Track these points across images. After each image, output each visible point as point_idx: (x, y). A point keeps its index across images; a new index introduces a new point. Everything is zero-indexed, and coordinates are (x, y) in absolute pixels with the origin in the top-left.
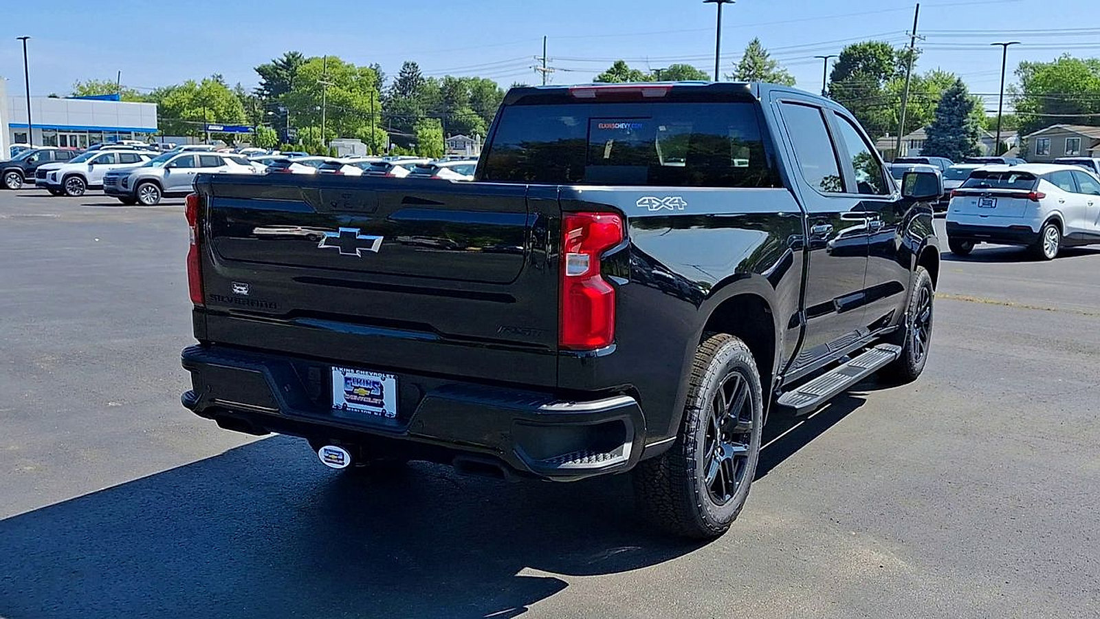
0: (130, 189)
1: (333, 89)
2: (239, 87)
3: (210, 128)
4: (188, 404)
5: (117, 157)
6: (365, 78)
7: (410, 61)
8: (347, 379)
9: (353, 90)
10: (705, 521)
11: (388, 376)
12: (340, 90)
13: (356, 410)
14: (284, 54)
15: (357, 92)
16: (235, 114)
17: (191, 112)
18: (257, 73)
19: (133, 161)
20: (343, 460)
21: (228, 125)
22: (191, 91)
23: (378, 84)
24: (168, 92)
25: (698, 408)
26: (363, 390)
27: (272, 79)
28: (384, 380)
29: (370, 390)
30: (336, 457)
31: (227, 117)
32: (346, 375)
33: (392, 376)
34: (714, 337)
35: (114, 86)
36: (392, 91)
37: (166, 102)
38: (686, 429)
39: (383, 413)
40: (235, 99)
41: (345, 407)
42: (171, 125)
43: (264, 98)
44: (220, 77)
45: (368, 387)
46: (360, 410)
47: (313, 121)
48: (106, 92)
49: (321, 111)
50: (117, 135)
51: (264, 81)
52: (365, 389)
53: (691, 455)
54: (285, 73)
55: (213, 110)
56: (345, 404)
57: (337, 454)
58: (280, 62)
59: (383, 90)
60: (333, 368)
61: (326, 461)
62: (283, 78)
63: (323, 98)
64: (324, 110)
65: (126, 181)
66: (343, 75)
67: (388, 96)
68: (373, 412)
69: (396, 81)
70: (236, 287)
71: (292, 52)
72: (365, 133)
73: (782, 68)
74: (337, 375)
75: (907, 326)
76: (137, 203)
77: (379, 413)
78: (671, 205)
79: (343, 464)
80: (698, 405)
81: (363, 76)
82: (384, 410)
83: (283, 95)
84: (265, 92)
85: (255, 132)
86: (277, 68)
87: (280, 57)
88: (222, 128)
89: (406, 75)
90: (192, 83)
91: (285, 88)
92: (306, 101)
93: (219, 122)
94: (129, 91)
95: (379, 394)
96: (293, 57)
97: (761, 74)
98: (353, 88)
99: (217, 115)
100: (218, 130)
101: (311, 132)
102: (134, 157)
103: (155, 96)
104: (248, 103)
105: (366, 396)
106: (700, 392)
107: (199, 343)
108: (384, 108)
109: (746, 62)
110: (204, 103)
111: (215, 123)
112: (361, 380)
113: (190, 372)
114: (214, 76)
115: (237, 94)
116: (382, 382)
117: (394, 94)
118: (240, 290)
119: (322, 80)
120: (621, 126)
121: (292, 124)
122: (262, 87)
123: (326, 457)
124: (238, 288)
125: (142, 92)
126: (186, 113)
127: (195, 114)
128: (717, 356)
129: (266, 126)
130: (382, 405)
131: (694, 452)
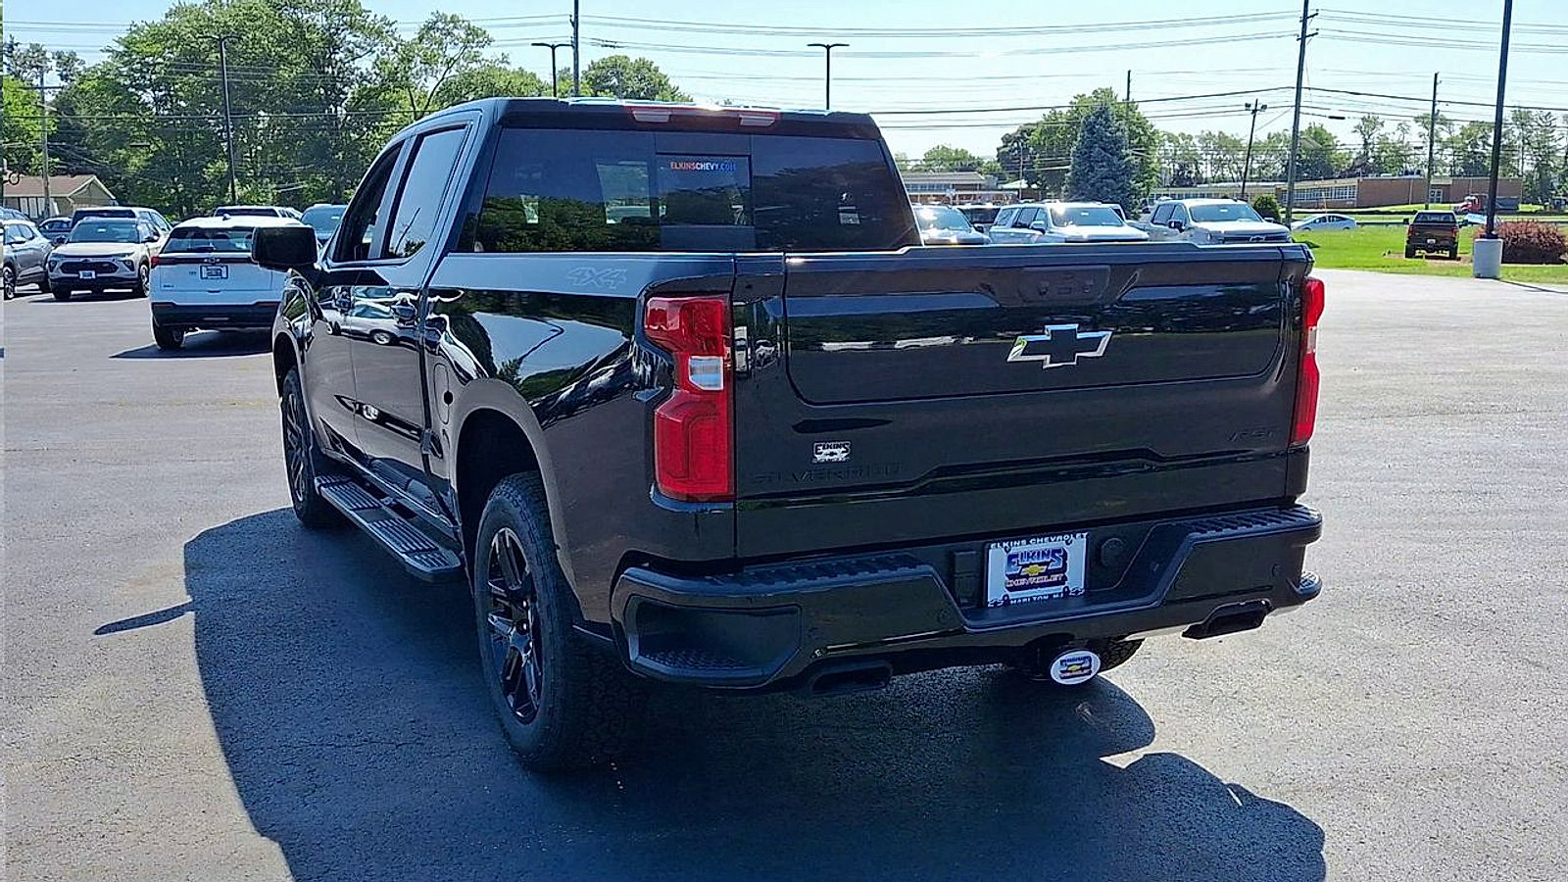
8: (1012, 557)
11: (1076, 536)
13: (1024, 600)
20: (1090, 667)
26: (1037, 565)
28: (1070, 543)
29: (1047, 564)
30: (1079, 667)
32: (1012, 552)
33: (1083, 535)
39: (1066, 593)
41: (1007, 602)
45: (1045, 560)
46: (1031, 598)
52: (1040, 564)
56: (1006, 596)
57: (1081, 661)
60: (992, 546)
68: (1051, 596)
70: (821, 451)
74: (997, 555)
77: (1060, 594)
82: (1066, 587)
95: (1061, 566)
105: (1040, 574)
112: (1035, 553)
116: (1066, 547)
118: (833, 454)
120: (705, 166)
123: (1062, 672)
124: (825, 451)
130: (1064, 581)
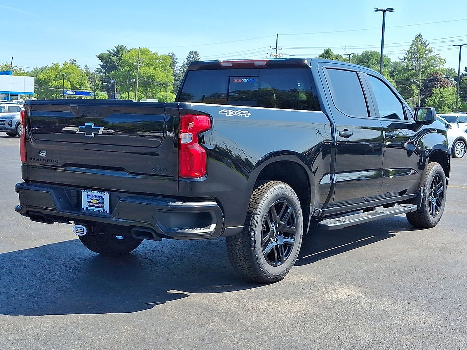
0: (13, 127)
1: (144, 68)
2: (86, 67)
3: (67, 93)
4: (17, 210)
5: (7, 108)
6: (164, 62)
7: (193, 50)
8: (88, 195)
9: (156, 69)
10: (262, 272)
11: (106, 193)
12: (149, 69)
14: (115, 47)
15: (159, 70)
16: (83, 84)
17: (56, 83)
18: (98, 59)
19: (16, 111)
20: (83, 231)
21: (79, 91)
22: (56, 69)
23: (172, 65)
24: (42, 70)
25: (257, 214)
26: (95, 200)
27: (107, 62)
28: (104, 195)
29: (98, 200)
30: (80, 230)
31: (78, 86)
32: (88, 194)
33: (108, 193)
34: (271, 182)
35: (9, 66)
36: (181, 70)
37: (41, 77)
38: (251, 224)
39: (104, 211)
40: (83, 75)
41: (87, 209)
42: (43, 90)
43: (102, 74)
44: (75, 60)
46: (93, 210)
47: (131, 88)
48: (4, 70)
49: (135, 83)
50: (9, 96)
51: (102, 64)
52: (96, 200)
53: (253, 236)
54: (115, 58)
55: (69, 81)
56: (87, 207)
57: (81, 229)
58: (112, 52)
59: (175, 69)
60: (82, 190)
61: (76, 232)
62: (114, 62)
63: (137, 74)
64: (138, 82)
65: (11, 122)
66: (151, 60)
67: (179, 73)
68: (99, 211)
69: (184, 63)
70: (40, 153)
71: (120, 45)
72: (162, 96)
73: (437, 53)
74: (84, 194)
75: (422, 194)
76: (17, 136)
77: (102, 211)
78: (241, 114)
79: (83, 233)
80: (257, 212)
81: (163, 60)
82: (104, 209)
83: (113, 72)
84: (103, 70)
85: (94, 95)
86: (111, 56)
87: (112, 48)
88: (74, 93)
89: (191, 59)
90: (57, 65)
91: (114, 67)
92: (127, 76)
93: (73, 89)
94: (18, 69)
95: (102, 202)
96: (121, 48)
97: (422, 57)
98: (157, 68)
99: (72, 85)
100: (72, 94)
101: (128, 95)
102: (17, 108)
103: (34, 72)
104: (91, 78)
105: (96, 203)
106: (259, 206)
107: (24, 182)
108: (176, 81)
109: (413, 49)
110: (64, 77)
111: (70, 90)
112: (94, 196)
113: (18, 194)
114: (71, 61)
115: (85, 71)
116: (103, 196)
117: (182, 71)
118: (42, 154)
119: (137, 63)
120: (244, 80)
121: (118, 91)
122: (100, 67)
123: (76, 230)
124: (41, 153)
125: (26, 70)
126: (53, 84)
127: (58, 84)
128: (270, 190)
129: (102, 91)
130: (103, 207)
131: (255, 235)
